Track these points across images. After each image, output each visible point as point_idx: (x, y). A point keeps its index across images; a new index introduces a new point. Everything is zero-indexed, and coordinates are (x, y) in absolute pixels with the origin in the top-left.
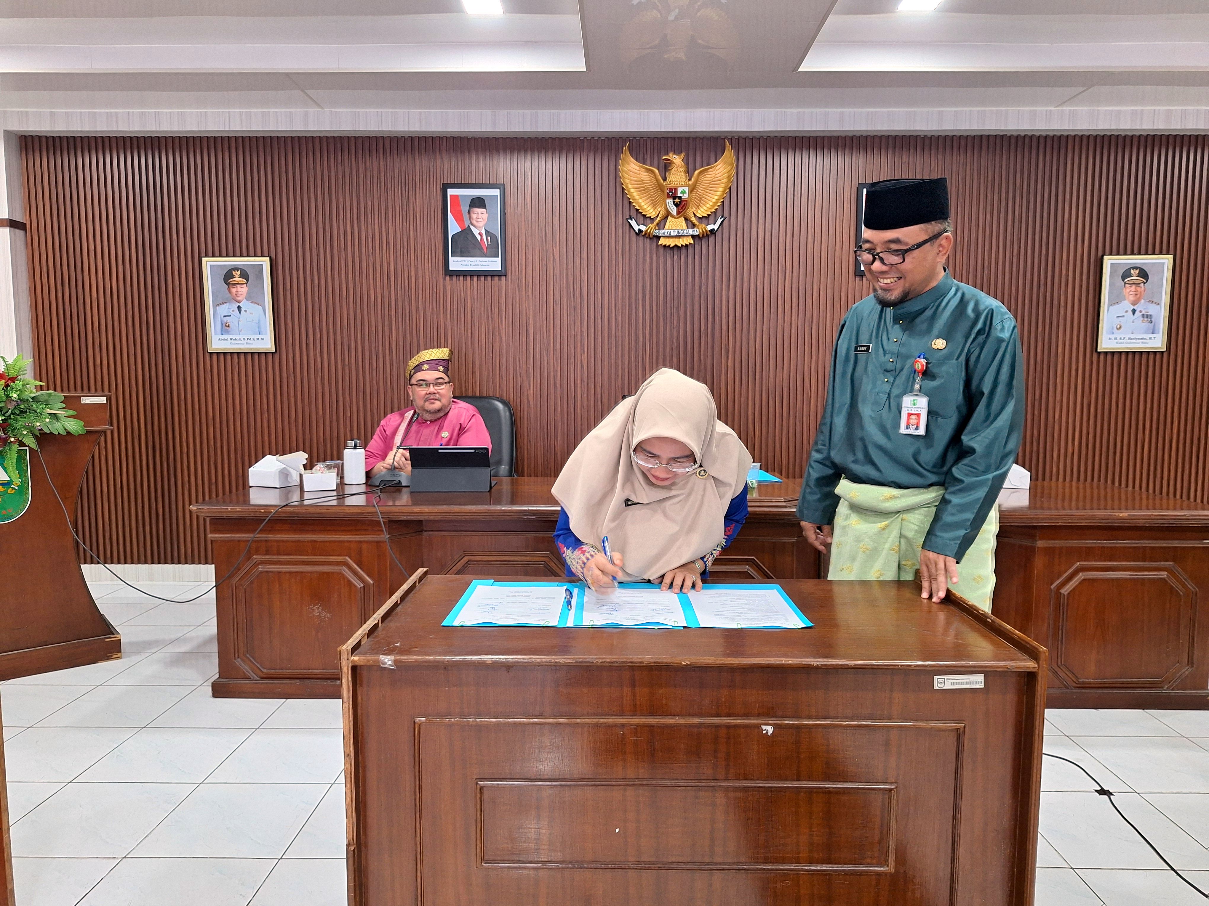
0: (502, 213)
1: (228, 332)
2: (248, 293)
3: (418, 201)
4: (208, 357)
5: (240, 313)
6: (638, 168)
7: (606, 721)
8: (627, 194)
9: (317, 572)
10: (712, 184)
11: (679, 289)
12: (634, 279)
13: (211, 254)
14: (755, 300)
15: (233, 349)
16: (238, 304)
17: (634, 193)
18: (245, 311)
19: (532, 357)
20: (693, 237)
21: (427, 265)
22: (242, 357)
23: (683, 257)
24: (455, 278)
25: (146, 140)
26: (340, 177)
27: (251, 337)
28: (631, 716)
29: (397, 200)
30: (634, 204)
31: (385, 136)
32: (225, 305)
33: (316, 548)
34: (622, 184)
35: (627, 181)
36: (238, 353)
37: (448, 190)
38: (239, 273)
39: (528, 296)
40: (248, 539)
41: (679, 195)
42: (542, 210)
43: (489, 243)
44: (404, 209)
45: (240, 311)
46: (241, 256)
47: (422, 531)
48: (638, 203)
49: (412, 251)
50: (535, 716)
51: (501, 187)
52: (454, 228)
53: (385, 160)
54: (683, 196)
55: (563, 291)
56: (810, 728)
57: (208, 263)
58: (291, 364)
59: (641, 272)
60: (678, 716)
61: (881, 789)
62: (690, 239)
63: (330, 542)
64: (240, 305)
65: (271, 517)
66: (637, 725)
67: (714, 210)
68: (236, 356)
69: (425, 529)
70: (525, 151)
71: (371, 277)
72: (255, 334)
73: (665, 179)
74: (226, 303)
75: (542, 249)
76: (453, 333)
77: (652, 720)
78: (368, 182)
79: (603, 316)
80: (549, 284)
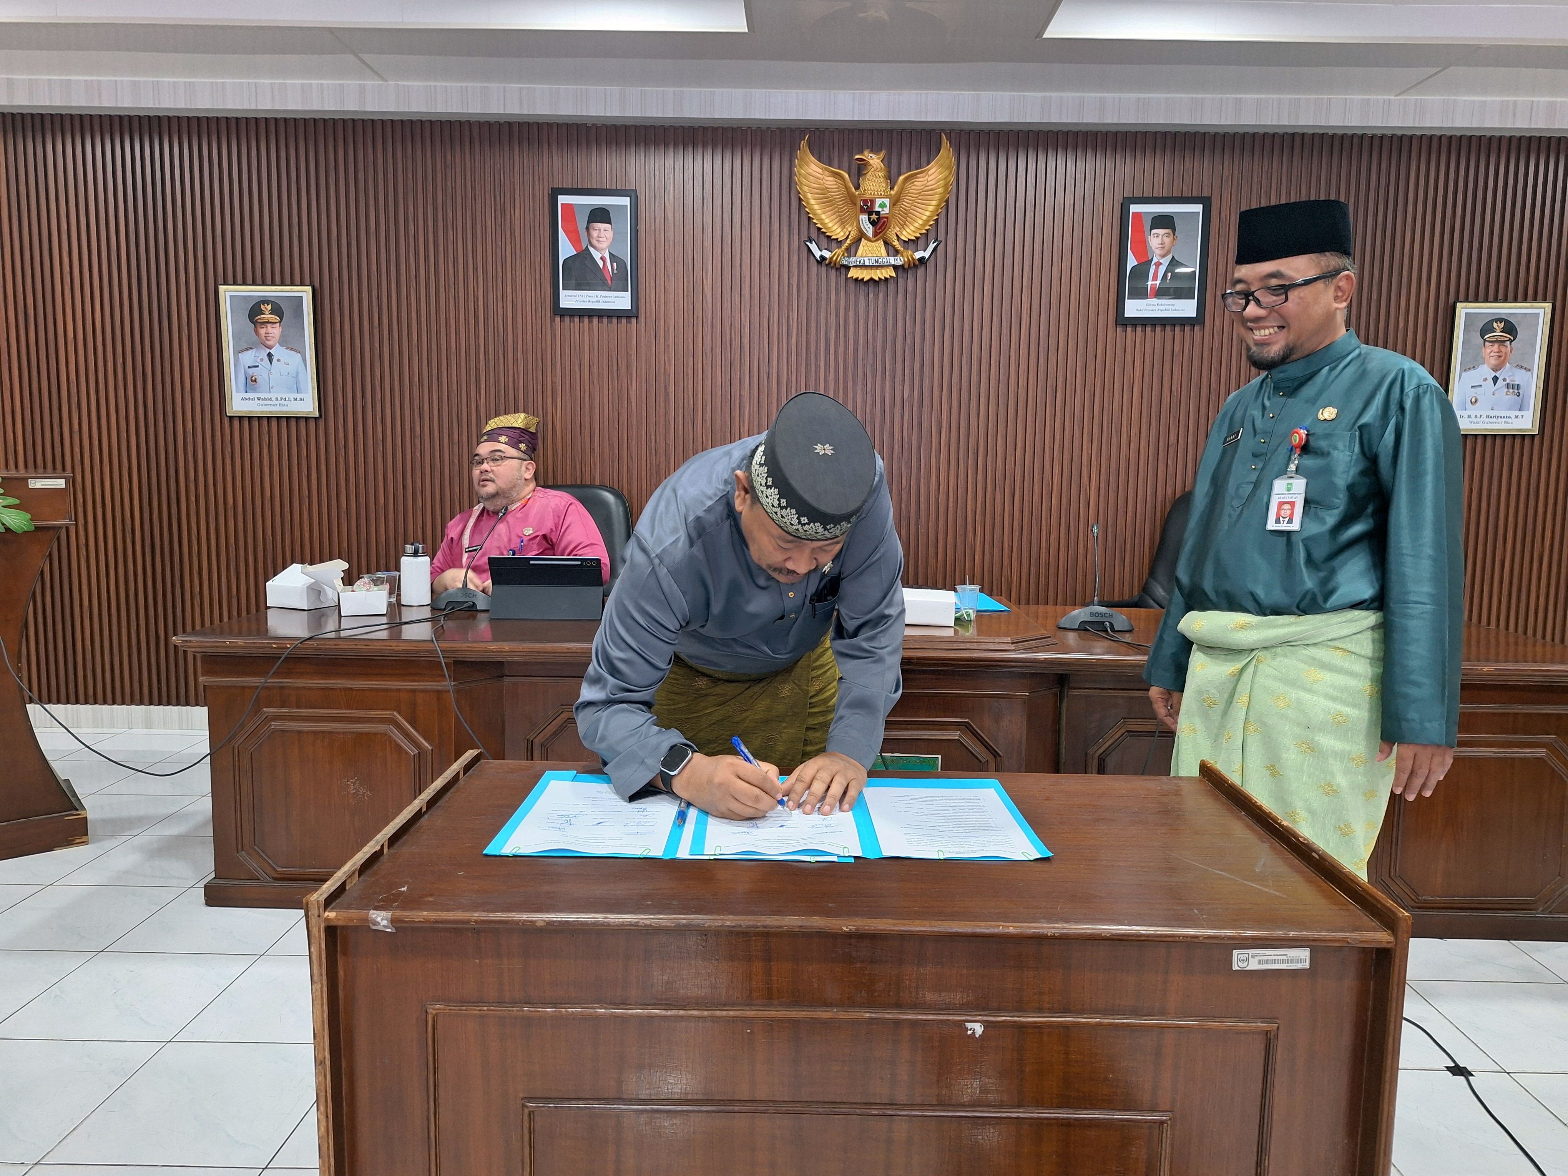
0: (633, 229)
1: (254, 390)
2: (282, 335)
3: (517, 211)
4: (226, 422)
5: (271, 363)
6: (820, 171)
7: (724, 1013)
8: (806, 207)
9: (350, 732)
10: (923, 194)
11: (875, 339)
12: (813, 324)
13: (231, 281)
14: (979, 357)
15: (262, 412)
16: (268, 351)
17: (814, 204)
18: (278, 360)
19: (672, 430)
20: (895, 267)
21: (529, 301)
22: (274, 424)
23: (881, 295)
24: (567, 319)
25: (142, 121)
26: (410, 176)
27: (287, 396)
28: (763, 1006)
29: (488, 209)
30: (815, 221)
31: (472, 120)
32: (250, 351)
33: (354, 699)
34: (799, 193)
35: (806, 188)
36: (269, 418)
37: (559, 197)
38: (269, 307)
39: (669, 345)
40: (257, 684)
41: (877, 209)
42: (688, 227)
43: (615, 272)
44: (498, 222)
45: (271, 361)
46: (273, 284)
47: (503, 676)
48: (821, 220)
49: (509, 282)
50: (615, 1004)
51: (633, 195)
52: (566, 249)
53: (472, 154)
54: (883, 210)
55: (716, 339)
56: (1039, 1027)
57: (227, 292)
58: (342, 435)
59: (823, 315)
60: (837, 1006)
61: (1146, 1121)
62: (891, 272)
63: (371, 690)
64: (271, 351)
65: (288, 654)
66: (772, 1019)
67: (924, 231)
68: (265, 422)
69: (507, 673)
70: (666, 145)
71: (452, 316)
72: (291, 391)
73: (857, 187)
74: (251, 348)
75: (688, 282)
76: (564, 394)
77: (794, 1012)
78: (449, 184)
79: (770, 376)
80: (697, 329)
